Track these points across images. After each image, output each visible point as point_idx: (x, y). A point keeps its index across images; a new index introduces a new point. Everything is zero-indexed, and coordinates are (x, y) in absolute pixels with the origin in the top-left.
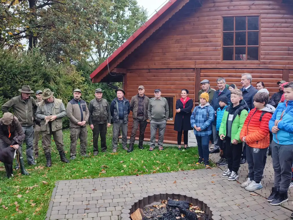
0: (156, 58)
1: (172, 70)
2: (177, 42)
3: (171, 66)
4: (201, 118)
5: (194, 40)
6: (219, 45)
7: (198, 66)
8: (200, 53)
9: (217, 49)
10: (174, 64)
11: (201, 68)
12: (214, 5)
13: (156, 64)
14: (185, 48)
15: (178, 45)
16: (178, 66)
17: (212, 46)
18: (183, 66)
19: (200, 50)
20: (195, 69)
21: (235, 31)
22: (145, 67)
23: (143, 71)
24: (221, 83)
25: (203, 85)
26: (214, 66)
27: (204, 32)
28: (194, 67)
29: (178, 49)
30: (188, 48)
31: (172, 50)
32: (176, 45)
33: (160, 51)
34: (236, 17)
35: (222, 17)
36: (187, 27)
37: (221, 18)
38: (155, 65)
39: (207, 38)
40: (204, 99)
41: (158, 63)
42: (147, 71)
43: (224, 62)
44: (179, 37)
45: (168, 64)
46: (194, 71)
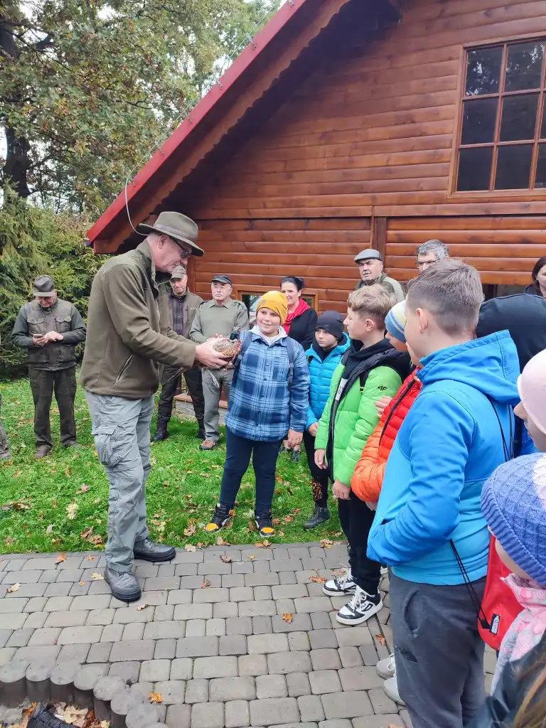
0: (269, 189)
1: (311, 221)
2: (326, 138)
3: (308, 211)
4: (268, 378)
5: (374, 132)
6: (448, 145)
7: (381, 211)
8: (387, 172)
9: (442, 156)
10: (314, 205)
11: (389, 218)
12: (442, 11)
13: (269, 205)
14: (347, 158)
15: (328, 148)
16: (327, 211)
17: (426, 146)
18: (339, 211)
19: (390, 163)
20: (373, 218)
21: (503, 94)
22: (241, 213)
23: (236, 225)
24: (429, 262)
25: (366, 267)
26: (425, 209)
27: (403, 104)
28: (369, 214)
29: (326, 160)
30: (356, 158)
31: (311, 164)
32: (321, 148)
33: (280, 167)
34: (510, 43)
35: (465, 48)
36: (355, 91)
37: (461, 52)
38: (265, 207)
39: (413, 122)
40: (273, 314)
41: (273, 202)
42: (245, 224)
43: (458, 196)
44: (329, 125)
45: (298, 204)
46: (370, 225)
